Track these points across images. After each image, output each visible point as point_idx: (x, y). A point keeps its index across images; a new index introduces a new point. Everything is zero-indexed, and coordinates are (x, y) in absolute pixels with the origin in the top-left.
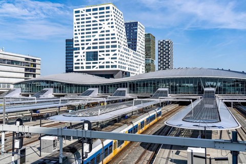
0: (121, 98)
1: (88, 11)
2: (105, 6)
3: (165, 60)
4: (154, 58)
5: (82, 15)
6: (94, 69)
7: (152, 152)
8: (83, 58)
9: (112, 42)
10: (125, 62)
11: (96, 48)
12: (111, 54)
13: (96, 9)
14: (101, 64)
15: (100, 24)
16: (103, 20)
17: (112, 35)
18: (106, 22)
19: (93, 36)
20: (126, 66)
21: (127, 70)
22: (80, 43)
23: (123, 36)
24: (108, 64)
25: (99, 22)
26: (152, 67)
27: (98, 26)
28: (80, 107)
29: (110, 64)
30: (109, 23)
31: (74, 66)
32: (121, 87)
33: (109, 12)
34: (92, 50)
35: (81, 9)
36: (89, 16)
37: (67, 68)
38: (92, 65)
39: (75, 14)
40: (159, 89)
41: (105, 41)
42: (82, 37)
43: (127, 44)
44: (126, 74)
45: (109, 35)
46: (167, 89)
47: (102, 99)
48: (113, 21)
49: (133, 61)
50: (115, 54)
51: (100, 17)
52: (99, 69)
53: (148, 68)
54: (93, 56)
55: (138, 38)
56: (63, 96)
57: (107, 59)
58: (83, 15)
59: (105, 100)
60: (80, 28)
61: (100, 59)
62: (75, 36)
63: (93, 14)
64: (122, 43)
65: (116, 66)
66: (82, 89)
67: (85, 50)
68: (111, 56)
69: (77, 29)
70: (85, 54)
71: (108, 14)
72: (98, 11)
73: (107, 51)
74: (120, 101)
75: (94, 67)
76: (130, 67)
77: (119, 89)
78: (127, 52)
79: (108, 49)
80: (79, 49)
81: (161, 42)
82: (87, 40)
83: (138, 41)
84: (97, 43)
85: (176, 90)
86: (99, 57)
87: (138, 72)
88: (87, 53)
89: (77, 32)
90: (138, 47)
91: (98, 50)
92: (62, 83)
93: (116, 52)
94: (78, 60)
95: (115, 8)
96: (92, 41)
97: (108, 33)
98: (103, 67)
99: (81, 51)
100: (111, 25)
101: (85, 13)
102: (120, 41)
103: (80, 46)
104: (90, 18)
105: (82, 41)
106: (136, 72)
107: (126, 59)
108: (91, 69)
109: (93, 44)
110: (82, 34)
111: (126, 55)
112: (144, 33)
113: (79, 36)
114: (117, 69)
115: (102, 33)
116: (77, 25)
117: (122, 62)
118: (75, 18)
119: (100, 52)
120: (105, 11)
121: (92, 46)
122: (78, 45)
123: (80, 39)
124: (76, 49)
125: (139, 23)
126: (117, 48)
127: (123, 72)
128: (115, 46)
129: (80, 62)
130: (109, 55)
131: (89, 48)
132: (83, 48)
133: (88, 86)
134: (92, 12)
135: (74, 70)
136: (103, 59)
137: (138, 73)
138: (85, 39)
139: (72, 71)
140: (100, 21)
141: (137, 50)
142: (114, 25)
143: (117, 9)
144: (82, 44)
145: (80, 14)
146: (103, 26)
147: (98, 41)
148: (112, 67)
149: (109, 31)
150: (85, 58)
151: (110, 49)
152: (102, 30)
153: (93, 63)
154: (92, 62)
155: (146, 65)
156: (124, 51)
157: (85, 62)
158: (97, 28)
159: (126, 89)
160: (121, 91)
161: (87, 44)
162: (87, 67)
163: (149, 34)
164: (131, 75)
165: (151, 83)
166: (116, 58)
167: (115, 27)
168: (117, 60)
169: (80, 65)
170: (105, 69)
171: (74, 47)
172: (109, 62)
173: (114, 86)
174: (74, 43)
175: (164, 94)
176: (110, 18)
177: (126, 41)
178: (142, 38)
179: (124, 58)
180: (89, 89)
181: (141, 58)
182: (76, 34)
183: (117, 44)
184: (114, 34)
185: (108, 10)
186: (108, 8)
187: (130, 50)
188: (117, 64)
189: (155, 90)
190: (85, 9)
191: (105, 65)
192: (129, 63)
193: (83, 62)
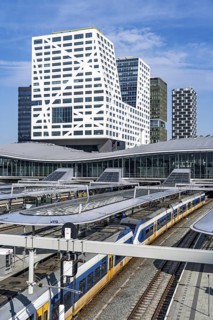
0: (112, 184)
1: (55, 40)
2: (84, 32)
3: (183, 122)
4: (165, 118)
5: (46, 48)
6: (66, 137)
7: (169, 276)
8: (47, 118)
9: (96, 92)
10: (118, 125)
11: (69, 101)
12: (95, 111)
13: (69, 38)
14: (77, 129)
15: (76, 62)
16: (81, 56)
17: (96, 79)
18: (86, 59)
19: (65, 82)
20: (118, 131)
21: (120, 138)
22: (42, 93)
23: (115, 82)
24: (88, 129)
25: (74, 59)
26: (161, 134)
27: (73, 66)
28: (44, 200)
29: (93, 129)
30: (90, 61)
31: (33, 131)
32: (111, 166)
33: (90, 42)
34: (62, 105)
35: (44, 38)
36: (58, 49)
37: (20, 134)
38: (62, 130)
39: (34, 46)
40: (175, 171)
41: (84, 90)
42: (46, 83)
43: (120, 96)
44: (120, 145)
45: (90, 80)
46: (188, 171)
47: (82, 187)
48: (98, 57)
49: (130, 123)
50: (101, 112)
51: (76, 50)
52: (73, 137)
53: (156, 135)
54: (63, 115)
55: (139, 86)
56: (16, 181)
57: (87, 119)
58: (49, 47)
59: (87, 187)
60: (43, 69)
61: (76, 120)
62: (34, 81)
63: (65, 45)
64: (113, 93)
65: (101, 132)
66: (46, 169)
67: (51, 105)
68: (94, 115)
69: (38, 69)
70: (50, 112)
71: (89, 45)
72: (73, 41)
73: (87, 107)
74: (109, 190)
75: (65, 133)
76: (125, 133)
77: (108, 170)
78: (121, 109)
79: (88, 103)
80: (40, 103)
81: (177, 92)
82: (54, 89)
83: (138, 89)
84: (70, 94)
85: (203, 172)
86: (74, 117)
87: (139, 140)
88: (54, 109)
89: (38, 75)
90: (138, 101)
91: (73, 104)
92: (13, 160)
93: (103, 108)
94: (39, 121)
95: (101, 35)
96: (63, 91)
97: (89, 77)
98: (80, 133)
99: (44, 106)
100: (93, 64)
101: (50, 43)
102: (109, 90)
103: (43, 99)
104: (59, 52)
105: (46, 89)
106: (135, 142)
107: (119, 120)
108: (61, 137)
109: (64, 94)
110: (46, 78)
111: (118, 114)
112: (149, 78)
113: (41, 82)
114: (104, 136)
115: (80, 78)
116: (37, 64)
117: (113, 124)
118: (34, 52)
119: (76, 107)
120: (84, 40)
121: (62, 98)
122: (40, 96)
123: (42, 86)
124: (36, 103)
125: (140, 60)
126: (104, 102)
127: (114, 141)
128: (101, 99)
129: (42, 124)
130: (90, 113)
131: (57, 102)
132: (47, 102)
133: (56, 165)
134: (62, 42)
135: (33, 138)
136: (81, 120)
137: (139, 144)
138: (51, 86)
139: (29, 140)
140: (76, 56)
141: (137, 105)
142: (99, 63)
143: (104, 38)
144: (46, 95)
145: (43, 45)
146: (81, 65)
147: (73, 90)
148: (96, 132)
149: (90, 73)
150: (51, 118)
151: (93, 103)
152: (79, 71)
153: (64, 127)
154: (61, 124)
155: (152, 130)
156: (116, 107)
157: (50, 125)
158: (70, 69)
159: (120, 171)
160: (111, 173)
161: (54, 95)
162: (54, 134)
163: (156, 79)
164: (127, 146)
165: (161, 160)
166: (102, 119)
167: (100, 67)
168: (105, 122)
169: (42, 130)
170: (84, 136)
171: (33, 99)
172: (90, 125)
173: (100, 165)
174: (33, 93)
175: (183, 178)
176: (93, 51)
177: (119, 90)
178: (145, 85)
179: (116, 118)
180: (59, 170)
181: (144, 118)
182: (36, 78)
183: (104, 95)
184: (99, 79)
185: (89, 39)
186: (89, 35)
187: (125, 105)
188: (104, 128)
189: (168, 172)
190: (51, 36)
191: (84, 129)
192: (123, 127)
193: (47, 124)
